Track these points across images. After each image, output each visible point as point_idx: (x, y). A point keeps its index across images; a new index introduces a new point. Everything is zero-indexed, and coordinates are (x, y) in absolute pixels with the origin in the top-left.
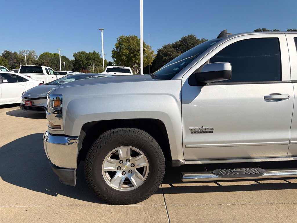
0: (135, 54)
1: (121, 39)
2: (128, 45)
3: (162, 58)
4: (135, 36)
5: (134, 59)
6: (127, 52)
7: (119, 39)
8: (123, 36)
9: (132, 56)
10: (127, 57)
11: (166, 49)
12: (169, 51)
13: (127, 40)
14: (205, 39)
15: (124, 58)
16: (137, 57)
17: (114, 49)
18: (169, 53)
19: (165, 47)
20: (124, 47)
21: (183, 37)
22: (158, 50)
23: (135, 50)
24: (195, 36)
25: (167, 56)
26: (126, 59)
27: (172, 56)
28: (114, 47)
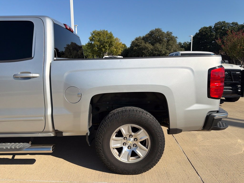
0: (104, 45)
1: (94, 33)
2: (99, 38)
3: (133, 49)
4: (105, 30)
5: (103, 49)
6: (98, 43)
7: (92, 33)
8: (95, 31)
9: (101, 47)
10: (98, 48)
11: (137, 41)
12: (139, 43)
13: (98, 34)
14: (170, 32)
15: (95, 49)
16: (106, 47)
17: (89, 41)
18: (138, 44)
19: (137, 39)
20: (95, 40)
21: (151, 30)
22: (132, 42)
23: (104, 42)
24: (161, 29)
25: (137, 47)
26: (98, 50)
27: (140, 47)
28: (89, 40)
